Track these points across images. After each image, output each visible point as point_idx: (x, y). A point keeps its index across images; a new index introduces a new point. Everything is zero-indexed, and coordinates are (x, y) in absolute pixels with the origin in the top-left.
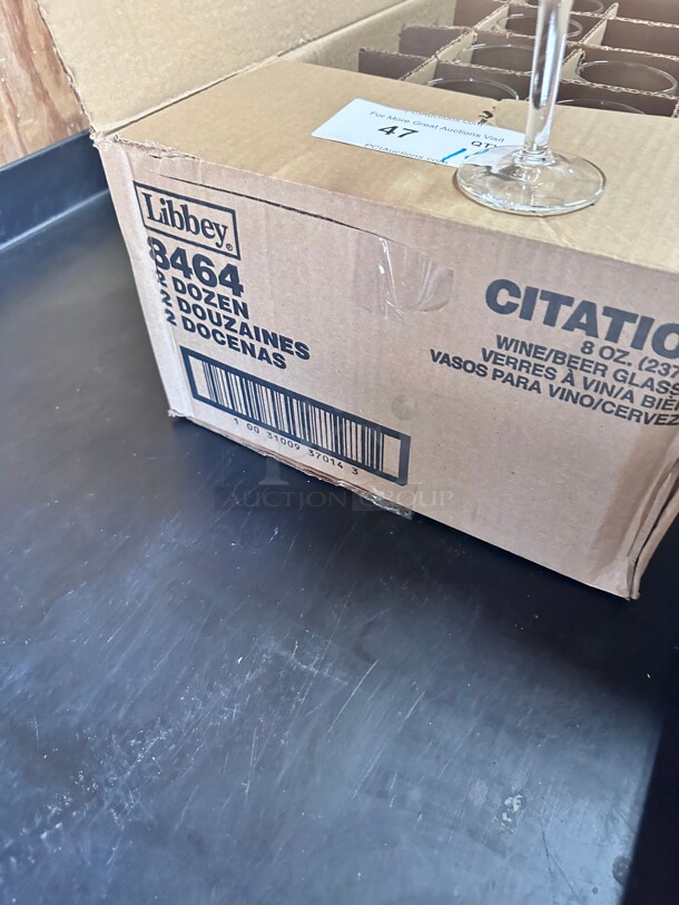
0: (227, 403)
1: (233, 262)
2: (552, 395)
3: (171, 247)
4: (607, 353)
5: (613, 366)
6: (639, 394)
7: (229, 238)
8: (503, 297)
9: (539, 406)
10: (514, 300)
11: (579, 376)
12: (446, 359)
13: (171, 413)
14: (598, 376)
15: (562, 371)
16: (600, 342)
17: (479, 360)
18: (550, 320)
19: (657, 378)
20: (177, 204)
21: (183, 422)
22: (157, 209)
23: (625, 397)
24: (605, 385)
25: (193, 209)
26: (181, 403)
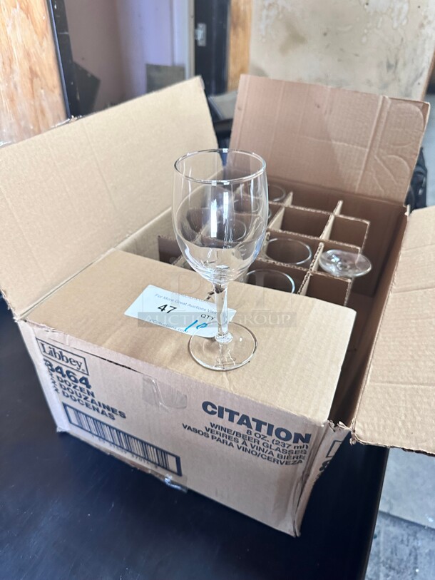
0: (87, 428)
1: (86, 376)
2: (239, 449)
3: (55, 365)
4: (258, 436)
5: (262, 442)
6: (276, 453)
7: (83, 367)
8: (210, 408)
9: (234, 452)
10: (215, 410)
11: (248, 443)
12: (189, 428)
13: (58, 430)
14: (256, 444)
15: (241, 440)
16: (254, 431)
17: (204, 431)
18: (231, 419)
19: (281, 448)
20: (57, 351)
21: (65, 434)
22: (48, 350)
23: (269, 453)
24: (260, 448)
25: (64, 353)
26: (63, 425)
